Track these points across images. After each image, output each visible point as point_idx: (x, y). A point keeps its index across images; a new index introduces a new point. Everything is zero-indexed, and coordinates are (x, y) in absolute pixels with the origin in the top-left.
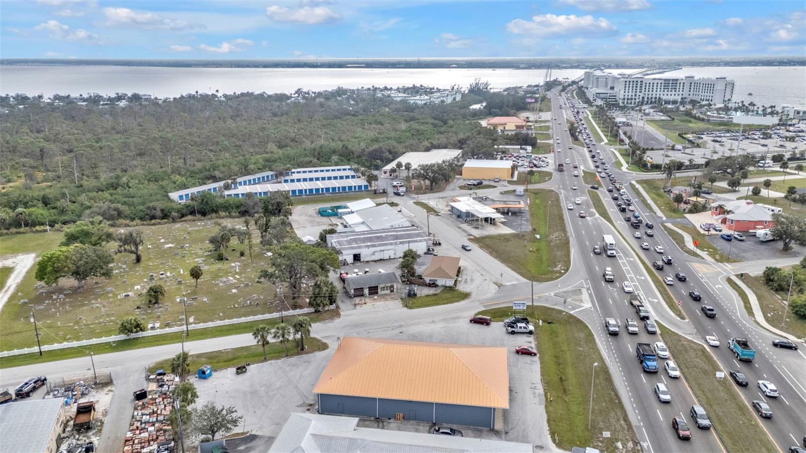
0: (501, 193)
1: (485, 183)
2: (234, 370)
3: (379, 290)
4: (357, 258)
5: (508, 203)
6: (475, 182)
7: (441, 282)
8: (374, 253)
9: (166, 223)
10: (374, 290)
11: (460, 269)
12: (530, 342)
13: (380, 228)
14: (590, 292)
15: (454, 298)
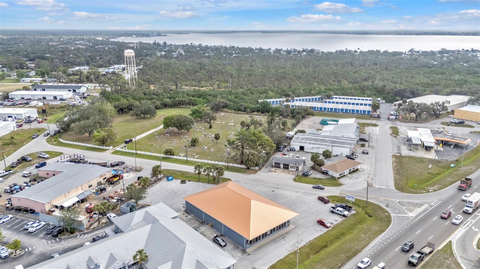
0: (471, 132)
1: (466, 123)
2: (180, 181)
3: (289, 167)
4: (302, 148)
5: (456, 138)
6: (457, 121)
7: (331, 173)
8: (313, 148)
9: (244, 114)
10: (286, 167)
11: (357, 170)
12: (336, 221)
13: (334, 136)
14: (428, 208)
15: (329, 184)
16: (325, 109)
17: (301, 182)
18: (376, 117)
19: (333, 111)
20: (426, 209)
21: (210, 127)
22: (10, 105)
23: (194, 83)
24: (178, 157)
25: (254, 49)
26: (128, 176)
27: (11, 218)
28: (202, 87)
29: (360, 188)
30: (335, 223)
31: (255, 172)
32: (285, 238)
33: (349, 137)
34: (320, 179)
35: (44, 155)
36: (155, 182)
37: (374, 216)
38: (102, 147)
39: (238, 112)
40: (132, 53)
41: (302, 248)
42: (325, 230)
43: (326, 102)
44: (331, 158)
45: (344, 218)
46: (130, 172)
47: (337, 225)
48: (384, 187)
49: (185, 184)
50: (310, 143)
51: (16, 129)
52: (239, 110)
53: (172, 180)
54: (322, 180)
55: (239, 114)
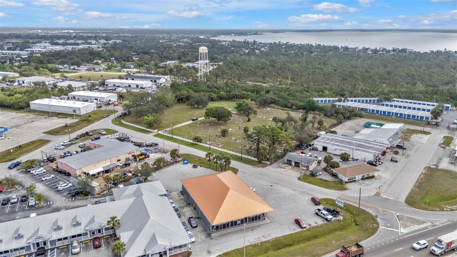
2: (192, 165)
3: (300, 166)
4: (325, 149)
7: (340, 176)
8: (336, 150)
10: (297, 164)
11: (373, 177)
12: (316, 223)
13: (366, 139)
14: (429, 227)
15: (333, 187)
16: (377, 111)
17: (305, 181)
18: (434, 125)
19: (387, 114)
20: (427, 228)
21: (249, 120)
22: (103, 90)
23: (259, 79)
24: (204, 145)
25: (340, 47)
26: (154, 156)
27: (53, 177)
28: (265, 83)
29: (364, 195)
30: (314, 225)
31: (266, 165)
32: (254, 230)
33: (382, 142)
34: (326, 181)
35: (103, 132)
36: (173, 163)
37: (360, 225)
38: (149, 130)
39: (285, 108)
40: (205, 50)
41: (265, 242)
42: (299, 230)
43: (383, 105)
44: (348, 162)
45: (327, 222)
46: (158, 152)
47: (314, 227)
48: (393, 199)
49: (196, 169)
50: (334, 144)
51: (96, 109)
52: (286, 106)
53: (187, 163)
54: (328, 183)
55: (284, 110)
